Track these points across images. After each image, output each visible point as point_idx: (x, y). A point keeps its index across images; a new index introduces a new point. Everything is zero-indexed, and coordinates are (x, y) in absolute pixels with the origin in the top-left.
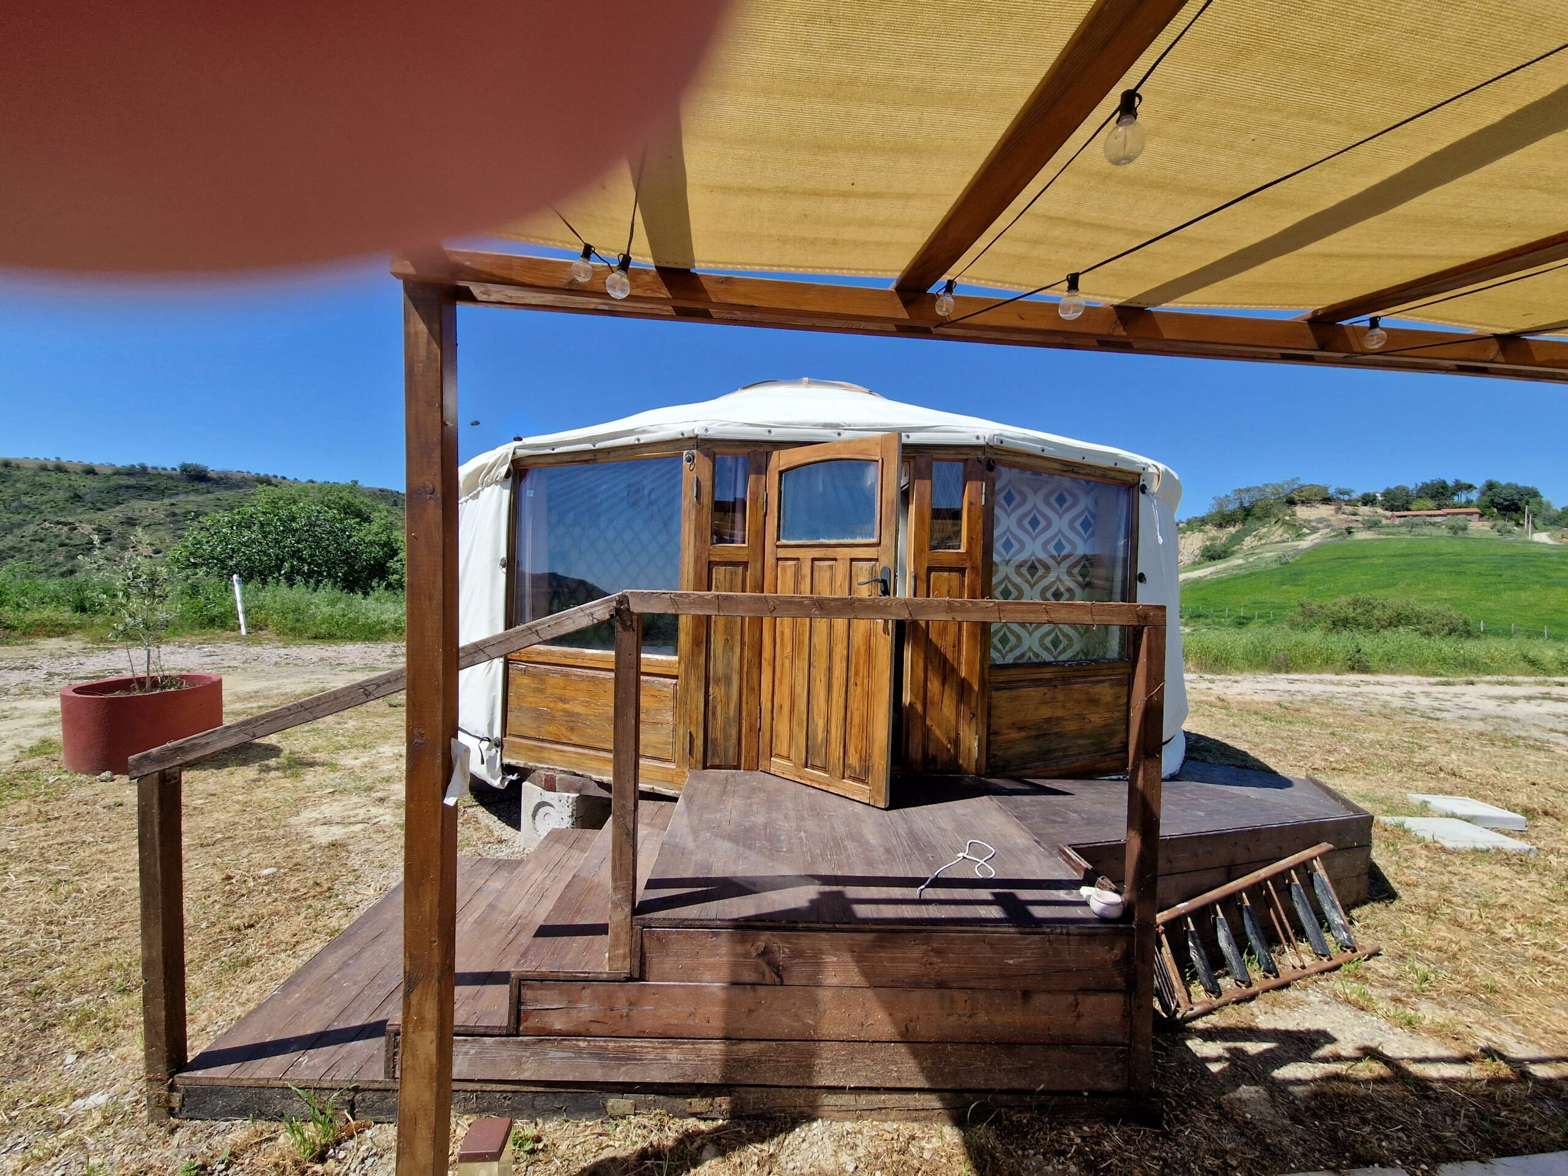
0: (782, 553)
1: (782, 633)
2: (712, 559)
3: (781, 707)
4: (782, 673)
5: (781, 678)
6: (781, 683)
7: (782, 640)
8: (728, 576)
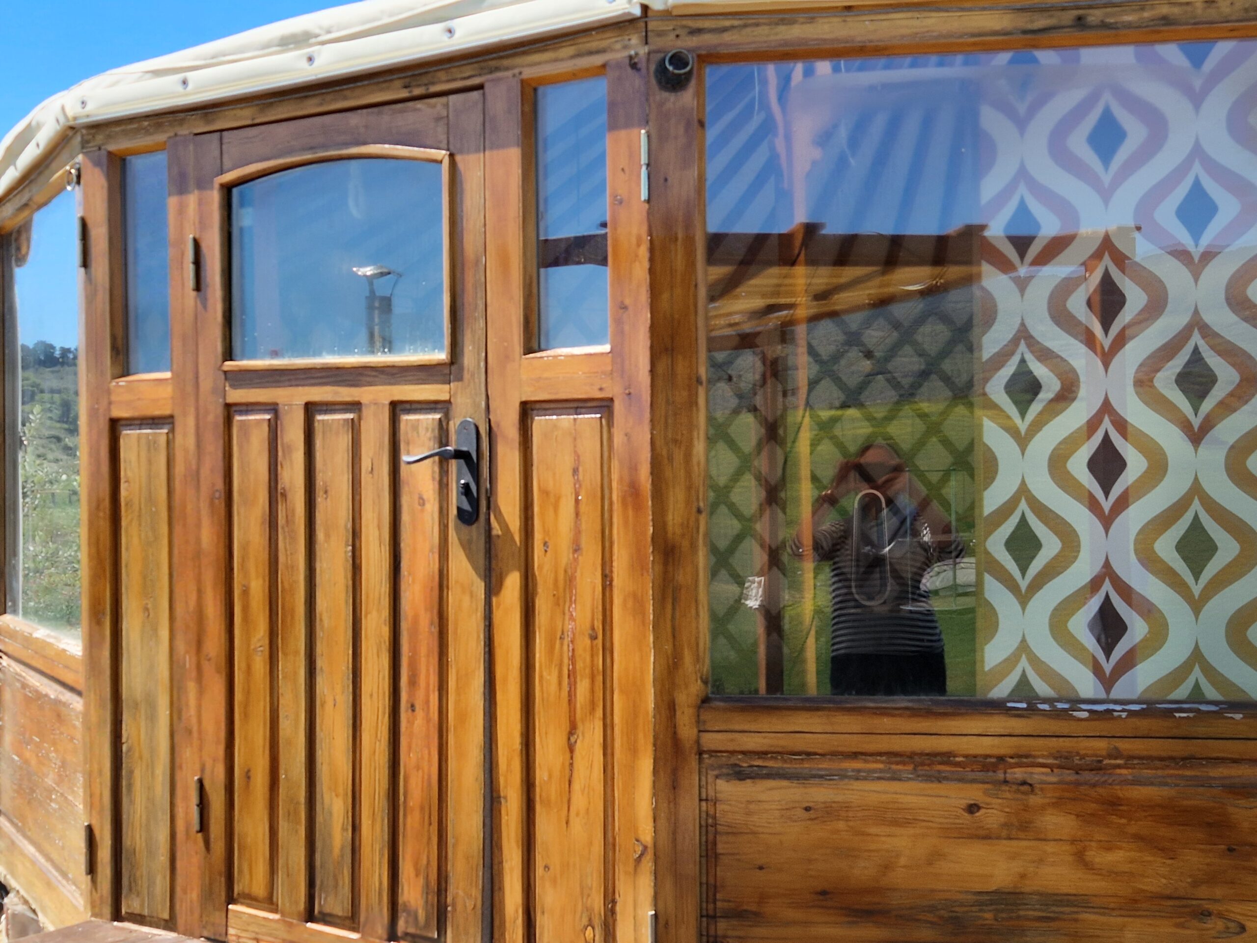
0: (236, 395)
1: (246, 592)
2: (117, 413)
3: (248, 776)
4: (247, 692)
5: (246, 705)
6: (246, 715)
7: (246, 608)
8: (143, 454)
